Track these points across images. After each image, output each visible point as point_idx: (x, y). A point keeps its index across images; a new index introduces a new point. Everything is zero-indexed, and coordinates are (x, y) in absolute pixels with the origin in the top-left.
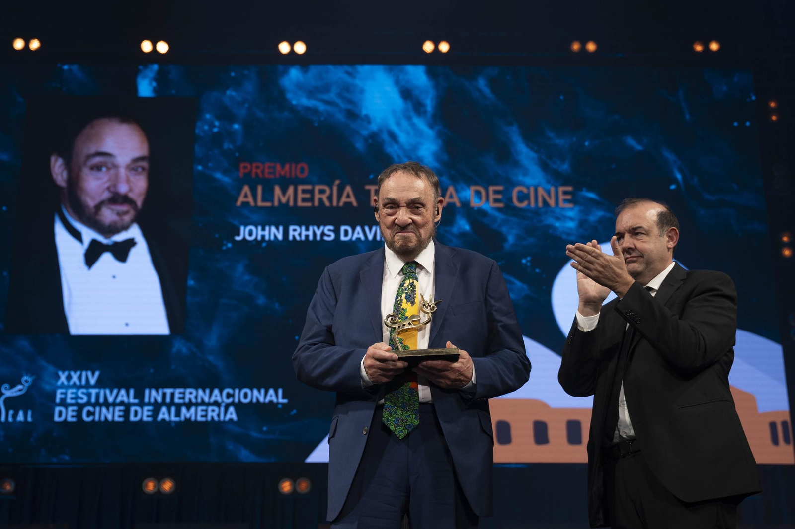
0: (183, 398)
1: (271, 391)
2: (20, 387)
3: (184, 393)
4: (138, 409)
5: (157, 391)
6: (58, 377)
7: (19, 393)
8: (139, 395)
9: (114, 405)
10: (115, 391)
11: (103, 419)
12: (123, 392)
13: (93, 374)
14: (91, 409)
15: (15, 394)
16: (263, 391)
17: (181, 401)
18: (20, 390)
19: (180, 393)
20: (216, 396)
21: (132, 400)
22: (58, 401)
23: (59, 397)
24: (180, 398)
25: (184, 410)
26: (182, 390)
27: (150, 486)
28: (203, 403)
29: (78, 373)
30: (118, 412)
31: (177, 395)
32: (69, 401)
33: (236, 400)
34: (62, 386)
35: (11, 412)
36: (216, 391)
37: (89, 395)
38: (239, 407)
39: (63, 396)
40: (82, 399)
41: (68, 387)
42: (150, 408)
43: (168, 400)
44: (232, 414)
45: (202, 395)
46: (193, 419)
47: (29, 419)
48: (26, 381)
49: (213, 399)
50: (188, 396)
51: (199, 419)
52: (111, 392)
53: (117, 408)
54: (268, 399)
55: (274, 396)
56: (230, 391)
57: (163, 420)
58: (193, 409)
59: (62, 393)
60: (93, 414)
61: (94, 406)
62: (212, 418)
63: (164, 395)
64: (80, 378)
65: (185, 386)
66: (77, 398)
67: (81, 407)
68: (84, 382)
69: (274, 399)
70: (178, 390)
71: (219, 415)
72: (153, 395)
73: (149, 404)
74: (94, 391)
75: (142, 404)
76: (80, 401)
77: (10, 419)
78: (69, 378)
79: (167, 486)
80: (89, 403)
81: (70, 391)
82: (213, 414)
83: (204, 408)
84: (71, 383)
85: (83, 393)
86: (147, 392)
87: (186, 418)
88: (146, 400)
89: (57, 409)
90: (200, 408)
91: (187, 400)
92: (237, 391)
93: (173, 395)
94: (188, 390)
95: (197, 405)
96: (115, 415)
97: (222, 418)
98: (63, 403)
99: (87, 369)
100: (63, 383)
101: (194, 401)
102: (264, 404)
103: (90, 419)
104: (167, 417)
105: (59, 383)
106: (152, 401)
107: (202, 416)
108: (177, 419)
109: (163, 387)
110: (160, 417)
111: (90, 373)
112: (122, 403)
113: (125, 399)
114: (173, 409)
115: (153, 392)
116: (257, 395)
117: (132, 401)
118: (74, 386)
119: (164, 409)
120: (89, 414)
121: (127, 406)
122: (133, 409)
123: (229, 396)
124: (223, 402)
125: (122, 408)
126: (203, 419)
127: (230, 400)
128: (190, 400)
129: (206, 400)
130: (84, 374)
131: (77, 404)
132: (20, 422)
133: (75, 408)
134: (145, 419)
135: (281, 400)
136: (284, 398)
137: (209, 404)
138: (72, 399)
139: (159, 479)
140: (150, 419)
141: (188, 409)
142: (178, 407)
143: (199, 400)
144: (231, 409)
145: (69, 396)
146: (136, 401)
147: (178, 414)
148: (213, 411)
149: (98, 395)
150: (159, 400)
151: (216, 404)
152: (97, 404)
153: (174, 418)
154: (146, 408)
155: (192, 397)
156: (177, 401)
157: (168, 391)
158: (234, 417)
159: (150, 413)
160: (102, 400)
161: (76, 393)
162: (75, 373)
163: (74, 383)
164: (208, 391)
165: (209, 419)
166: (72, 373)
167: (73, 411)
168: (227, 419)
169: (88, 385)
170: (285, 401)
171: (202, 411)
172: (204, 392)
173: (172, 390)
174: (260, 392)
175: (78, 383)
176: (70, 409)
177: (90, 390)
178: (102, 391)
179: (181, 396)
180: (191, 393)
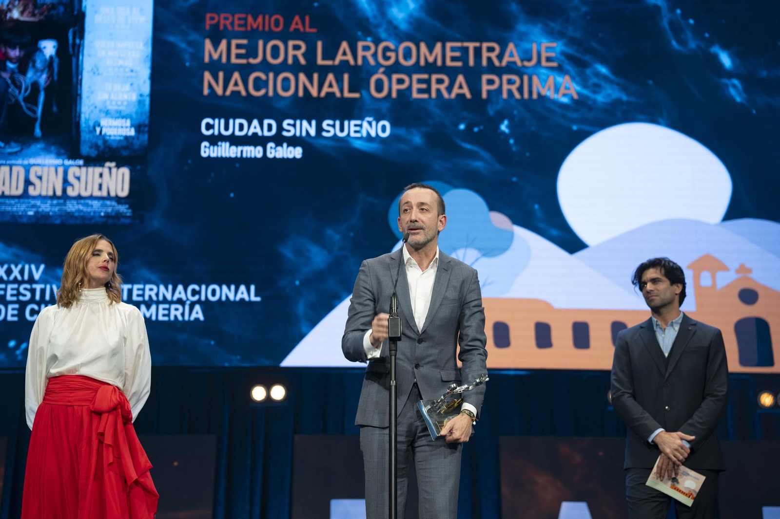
0: (143, 295)
1: (243, 288)
3: (144, 290)
13: (37, 269)
14: (36, 307)
16: (233, 287)
17: (141, 299)
19: (138, 289)
20: (180, 293)
24: (138, 295)
26: (141, 286)
28: (165, 301)
29: (20, 266)
31: (135, 292)
32: (9, 298)
33: (203, 298)
34: (1, 281)
36: (180, 288)
37: (33, 291)
38: (206, 305)
39: (3, 292)
40: (24, 295)
41: (8, 282)
44: (198, 313)
45: (165, 292)
46: (154, 318)
49: (176, 296)
50: (147, 293)
51: (161, 318)
55: (245, 294)
56: (197, 287)
58: (154, 307)
59: (1, 289)
62: (176, 317)
64: (22, 272)
65: (145, 283)
66: (19, 294)
67: (23, 305)
68: (26, 277)
69: (247, 299)
70: (136, 287)
71: (183, 315)
74: (38, 287)
76: (22, 298)
78: (9, 272)
80: (32, 300)
81: (10, 286)
82: (176, 312)
83: (167, 306)
84: (12, 278)
85: (26, 289)
90: (161, 307)
91: (147, 298)
92: (203, 287)
93: (130, 291)
94: (148, 287)
95: (158, 303)
97: (186, 318)
98: (3, 300)
99: (30, 263)
100: (1, 278)
101: (155, 298)
102: (235, 302)
107: (164, 315)
111: (33, 267)
116: (227, 293)
118: (15, 281)
120: (33, 312)
123: (194, 293)
124: (188, 299)
126: (166, 319)
127: (196, 298)
128: (150, 297)
129: (169, 297)
130: (27, 267)
131: (18, 302)
133: (17, 306)
135: (254, 298)
136: (256, 295)
137: (172, 302)
138: (12, 295)
141: (148, 307)
143: (161, 298)
144: (197, 308)
145: (9, 292)
148: (177, 309)
149: (43, 291)
151: (180, 301)
152: (43, 301)
155: (153, 294)
156: (135, 298)
158: (201, 318)
160: (47, 297)
161: (18, 289)
162: (16, 266)
163: (16, 278)
164: (170, 287)
165: (172, 318)
166: (13, 267)
167: (13, 309)
168: (192, 318)
169: (31, 280)
170: (258, 299)
171: (164, 309)
172: (167, 288)
173: (129, 286)
174: (229, 288)
175: (19, 278)
176: (10, 307)
177: (34, 286)
178: (48, 287)
179: (141, 292)
180: (151, 290)
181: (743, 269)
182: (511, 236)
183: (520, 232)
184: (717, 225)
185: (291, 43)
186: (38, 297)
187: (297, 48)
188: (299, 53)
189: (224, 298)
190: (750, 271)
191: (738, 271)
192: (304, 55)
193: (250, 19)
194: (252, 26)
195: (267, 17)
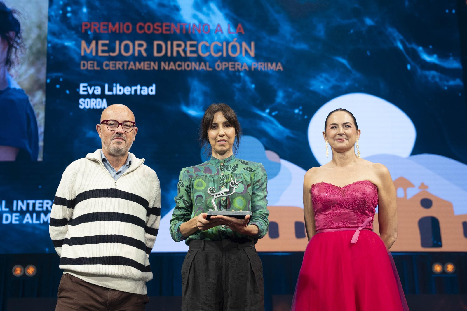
0: (42, 207)
3: (43, 203)
4: (9, 215)
5: (23, 202)
8: (9, 205)
17: (41, 209)
19: (40, 203)
21: (4, 209)
24: (39, 207)
25: (42, 215)
26: (41, 201)
27: (18, 271)
31: (37, 205)
42: (18, 214)
43: (31, 208)
50: (45, 205)
57: (28, 223)
63: (28, 205)
65: (43, 199)
70: (38, 202)
72: (21, 205)
73: (17, 211)
75: (11, 211)
79: (31, 270)
86: (15, 202)
88: (15, 209)
91: (45, 209)
93: (34, 205)
94: (46, 201)
104: (30, 221)
106: (19, 209)
108: (38, 222)
109: (27, 199)
110: (25, 221)
114: (35, 215)
115: (20, 203)
119: (28, 215)
122: (5, 215)
134: (14, 222)
139: (25, 265)
140: (17, 222)
142: (38, 214)
146: (7, 209)
150: (24, 208)
153: (35, 222)
154: (14, 215)
156: (37, 209)
157: (31, 202)
159: (17, 218)
173: (33, 201)
179: (41, 205)
180: (48, 203)
181: (423, 186)
182: (279, 166)
183: (285, 164)
184: (407, 158)
185: (137, 43)
187: (140, 45)
188: (142, 49)
190: (427, 187)
191: (420, 188)
192: (146, 50)
193: (110, 25)
194: (111, 30)
195: (121, 24)
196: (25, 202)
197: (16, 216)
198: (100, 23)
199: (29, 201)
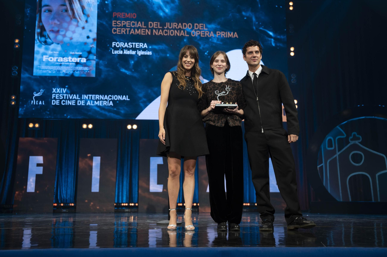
0: (95, 98)
1: (124, 96)
2: (40, 93)
3: (95, 96)
4: (80, 101)
6: (53, 90)
7: (39, 95)
8: (80, 97)
9: (72, 100)
10: (72, 95)
11: (68, 104)
12: (75, 95)
13: (64, 90)
14: (64, 101)
15: (38, 95)
17: (94, 99)
18: (40, 94)
19: (94, 96)
20: (106, 98)
22: (53, 98)
23: (53, 97)
24: (94, 98)
25: (95, 102)
26: (95, 95)
27: (85, 126)
28: (102, 100)
29: (59, 89)
30: (73, 102)
31: (93, 97)
32: (56, 98)
33: (113, 99)
34: (54, 93)
35: (37, 101)
36: (106, 96)
37: (63, 96)
38: (114, 101)
39: (55, 96)
40: (61, 97)
41: (56, 94)
42: (84, 101)
43: (90, 98)
44: (111, 104)
45: (102, 97)
46: (98, 105)
47: (43, 104)
48: (42, 91)
49: (105, 98)
50: (96, 97)
51: (101, 105)
52: (71, 96)
53: (73, 101)
54: (123, 99)
55: (125, 98)
56: (111, 96)
57: (89, 105)
58: (98, 102)
59: (54, 96)
60: (65, 102)
61: (65, 100)
62: (105, 104)
63: (89, 97)
64: (60, 90)
65: (96, 94)
66: (59, 97)
67: (61, 100)
68: (61, 92)
69: (125, 99)
70: (93, 95)
71: (107, 104)
72: (85, 97)
73: (84, 100)
74: (65, 95)
75: (81, 100)
76: (60, 98)
77: (37, 104)
78: (56, 90)
79: (90, 126)
80: (63, 99)
81: (57, 95)
82: (105, 103)
83: (102, 101)
84: (57, 92)
85: (61, 96)
86: (83, 95)
87: (96, 104)
88: (83, 98)
89: (53, 101)
90: (101, 101)
91: (96, 99)
92: (113, 96)
93: (91, 97)
94: (97, 95)
95: (100, 100)
96: (73, 103)
97: (108, 105)
98: (55, 99)
99: (62, 88)
100: (54, 92)
101: (99, 99)
102: (122, 100)
103: (64, 104)
104: (90, 104)
105: (53, 92)
106: (85, 99)
107: (101, 104)
108: (93, 105)
109: (88, 94)
110: (87, 104)
111: (63, 89)
112: (74, 99)
113: (76, 98)
114: (92, 101)
115: (85, 96)
116: (120, 98)
117: (78, 98)
118: (58, 93)
119: (89, 102)
120: (64, 102)
121: (76, 100)
122: (78, 101)
123: (110, 97)
124: (108, 99)
125: (75, 101)
126: (102, 105)
127: (111, 99)
128: (97, 98)
129: (103, 99)
130: (61, 89)
131: (59, 99)
132: (40, 104)
133: (59, 100)
134: (82, 104)
135: (128, 99)
136: (128, 98)
138: (58, 97)
139: (88, 124)
140: (84, 105)
141: (97, 102)
143: (100, 99)
144: (111, 102)
145: (57, 96)
146: (79, 99)
147: (93, 103)
148: (105, 102)
149: (66, 96)
150: (87, 98)
151: (106, 100)
152: (66, 99)
153: (92, 105)
154: (83, 101)
155: (98, 98)
156: (93, 99)
157: (90, 96)
158: (112, 105)
160: (68, 98)
161: (59, 96)
162: (58, 89)
163: (58, 92)
164: (103, 96)
165: (104, 105)
166: (57, 89)
167: (58, 101)
168: (110, 105)
169: (63, 93)
170: (129, 100)
171: (101, 102)
172: (102, 96)
173: (91, 95)
174: (120, 96)
175: (59, 92)
176: (57, 101)
177: (64, 95)
178: (68, 95)
179: (94, 97)
180: (98, 96)
185: (139, 22)
186: (65, 98)
189: (119, 99)
193: (126, 14)
194: (127, 17)
195: (131, 14)
196: (87, 95)
197: (83, 102)
198: (121, 13)
199: (89, 95)
